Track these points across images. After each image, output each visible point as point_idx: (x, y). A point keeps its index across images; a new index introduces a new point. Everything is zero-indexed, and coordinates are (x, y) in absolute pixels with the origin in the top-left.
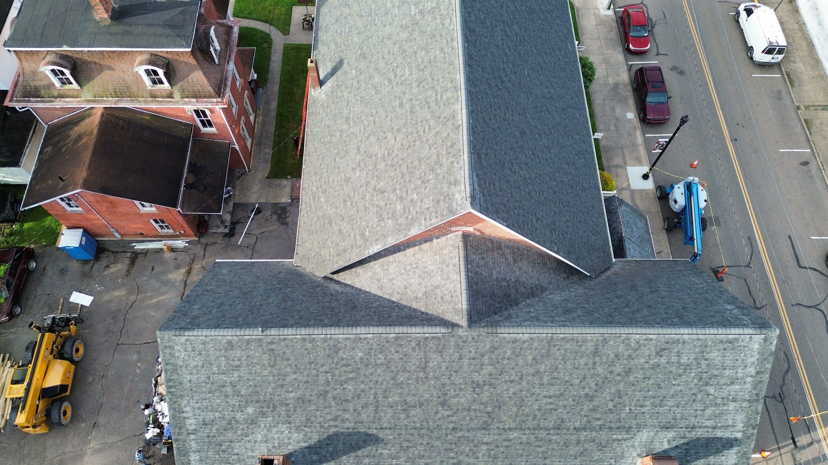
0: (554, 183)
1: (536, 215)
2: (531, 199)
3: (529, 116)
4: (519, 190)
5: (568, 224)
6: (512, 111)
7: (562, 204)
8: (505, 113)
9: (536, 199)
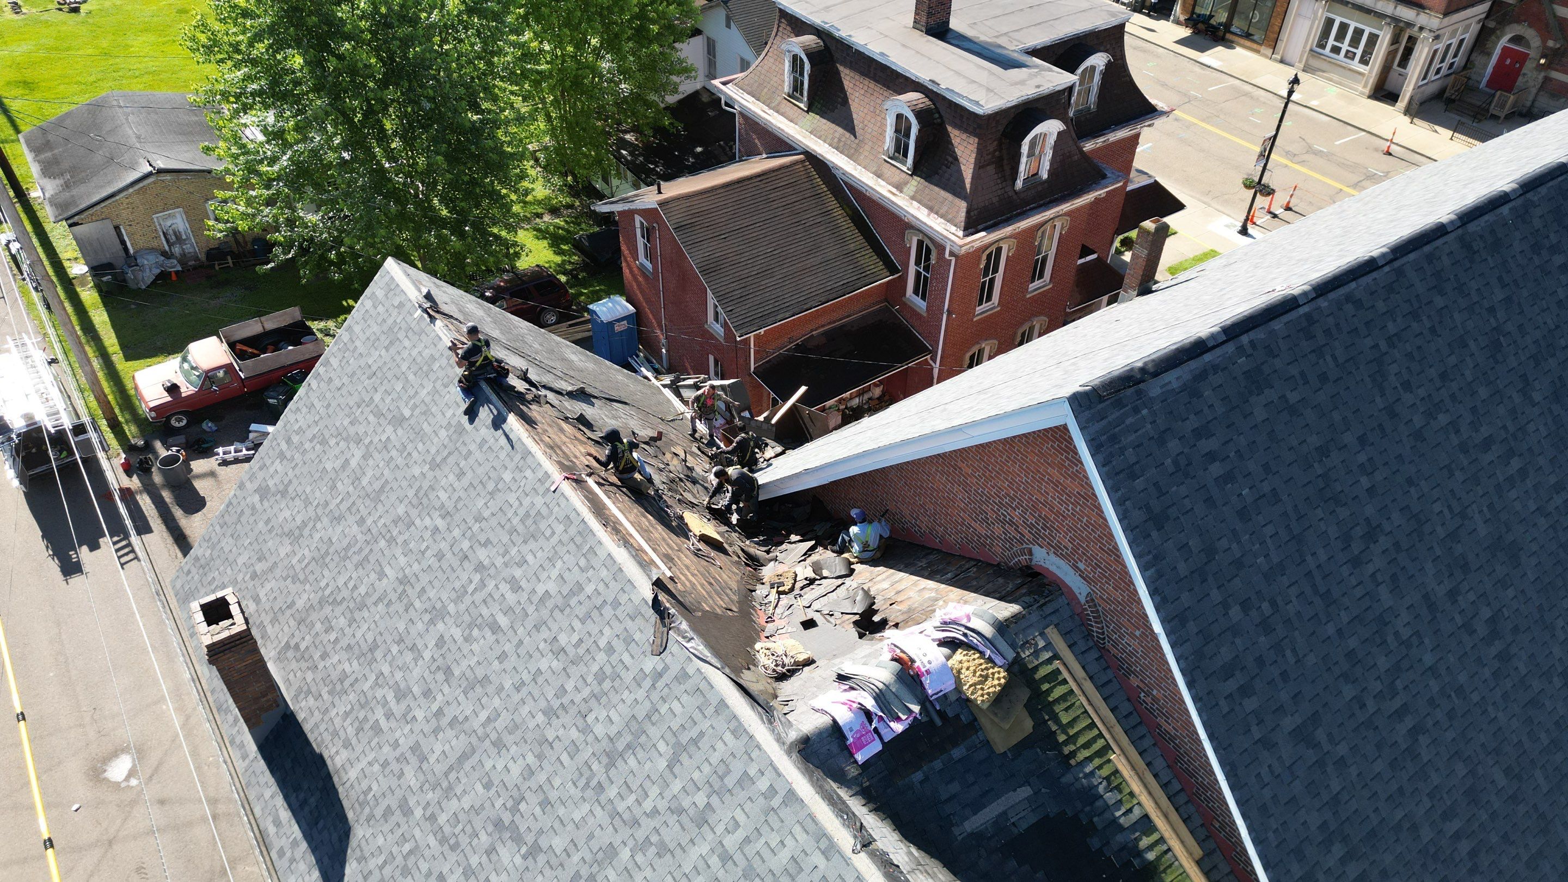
0: (1500, 780)
1: (1314, 721)
2: (1346, 678)
4: (1318, 603)
6: (1523, 474)
8: (1487, 445)
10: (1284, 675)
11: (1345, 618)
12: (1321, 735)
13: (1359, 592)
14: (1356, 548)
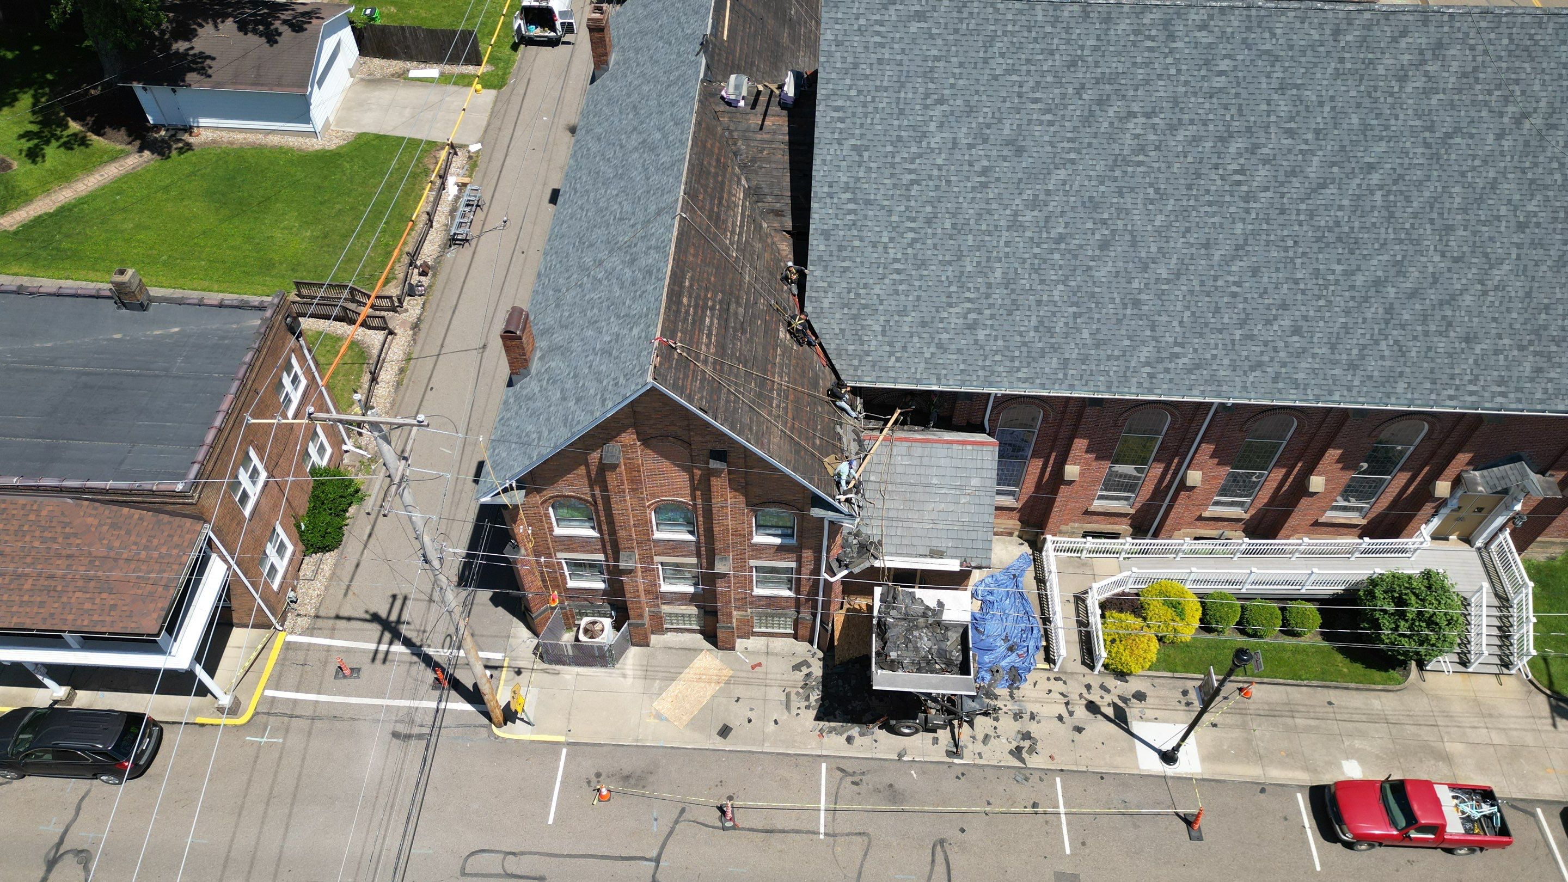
0: (948, 225)
1: (867, 148)
2: (892, 143)
3: (1062, 173)
4: (896, 111)
5: (880, 249)
6: (1051, 123)
7: (914, 240)
8: (1036, 101)
9: (897, 160)
10: (862, 125)
11: (906, 122)
12: (866, 154)
13: (919, 118)
14: (929, 101)
